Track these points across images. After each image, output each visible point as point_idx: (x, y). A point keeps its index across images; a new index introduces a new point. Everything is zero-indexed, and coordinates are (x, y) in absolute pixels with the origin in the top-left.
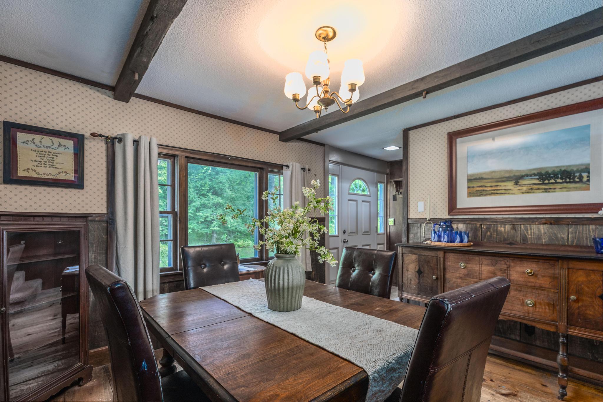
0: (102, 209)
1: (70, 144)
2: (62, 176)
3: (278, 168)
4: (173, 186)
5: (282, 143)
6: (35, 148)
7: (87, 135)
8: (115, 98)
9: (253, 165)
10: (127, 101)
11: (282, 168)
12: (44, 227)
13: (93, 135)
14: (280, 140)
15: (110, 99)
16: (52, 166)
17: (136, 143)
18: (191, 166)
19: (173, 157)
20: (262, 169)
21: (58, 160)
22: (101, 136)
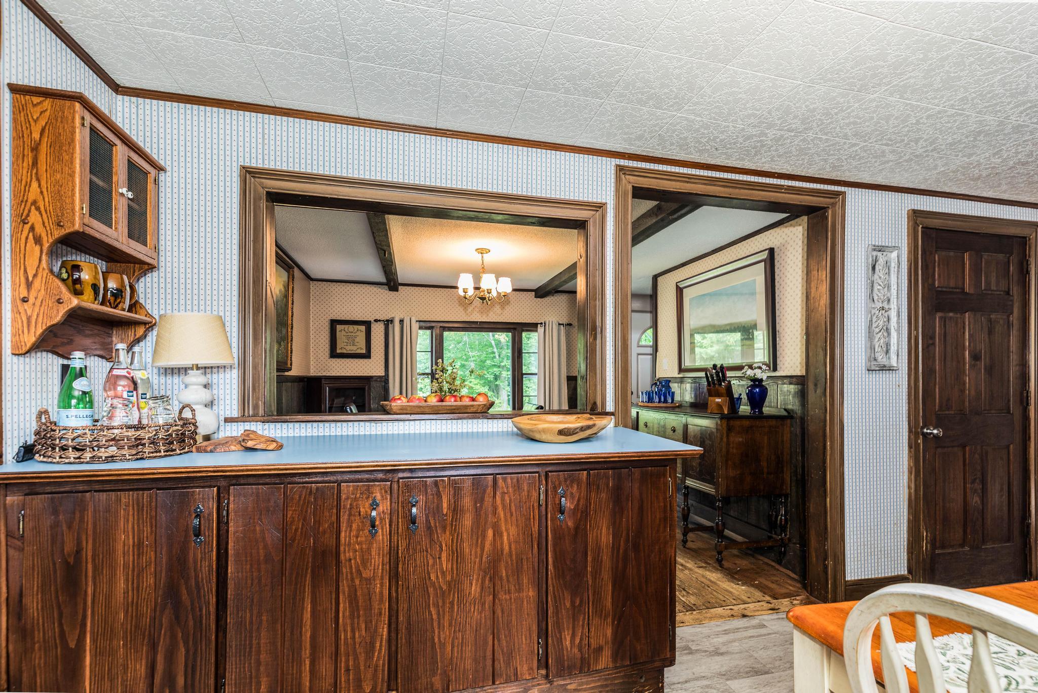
0: (381, 373)
1: (363, 328)
2: (359, 351)
3: (532, 327)
4: (432, 352)
5: (539, 299)
6: (345, 334)
7: (372, 321)
8: (390, 290)
9: (508, 327)
10: (397, 290)
11: (537, 327)
12: (346, 385)
13: (376, 321)
14: (536, 297)
15: (387, 292)
16: (354, 345)
17: (402, 321)
18: (446, 334)
19: (431, 328)
20: (515, 329)
21: (357, 340)
22: (380, 321)
